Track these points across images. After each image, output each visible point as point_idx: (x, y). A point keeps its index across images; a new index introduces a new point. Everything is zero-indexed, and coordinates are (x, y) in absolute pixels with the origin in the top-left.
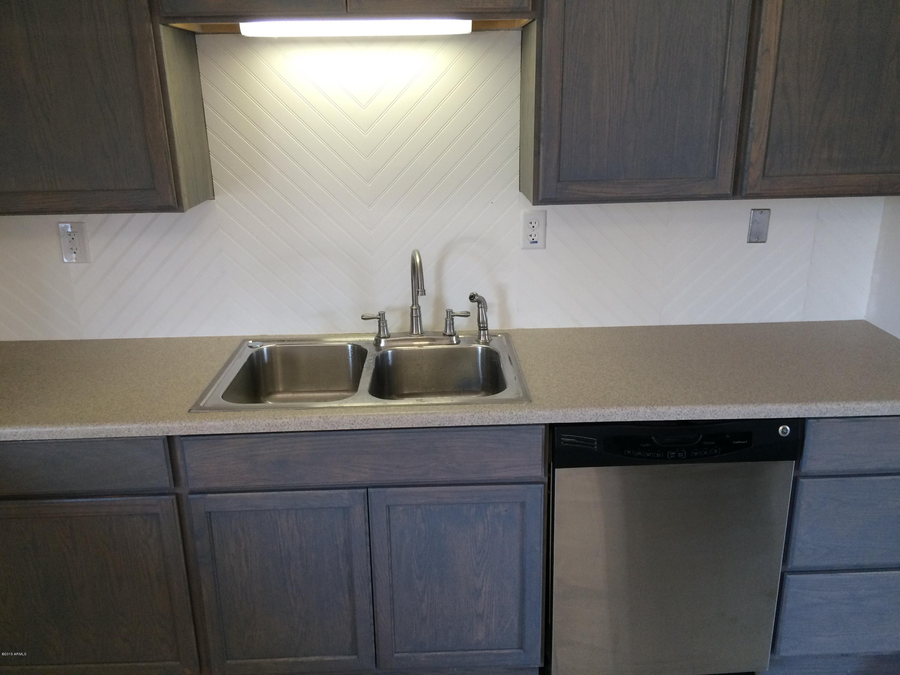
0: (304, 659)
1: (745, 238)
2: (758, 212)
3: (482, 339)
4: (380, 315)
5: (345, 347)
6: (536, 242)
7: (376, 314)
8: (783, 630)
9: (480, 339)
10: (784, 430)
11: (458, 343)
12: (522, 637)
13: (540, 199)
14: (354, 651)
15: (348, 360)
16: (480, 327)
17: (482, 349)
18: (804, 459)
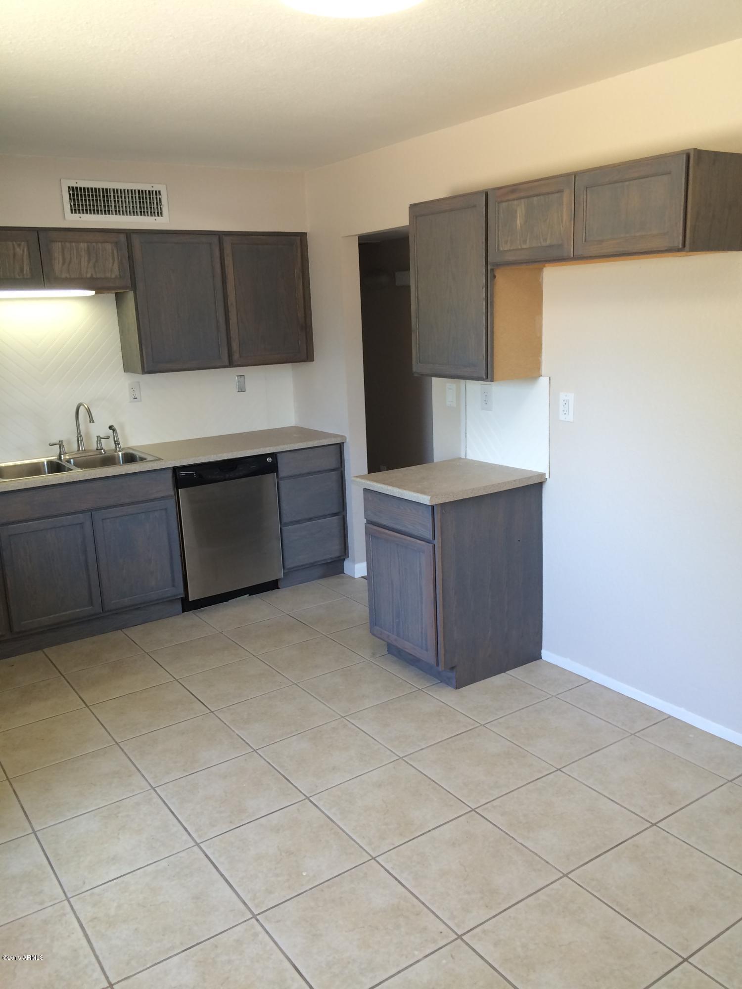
0: (64, 613)
1: (236, 391)
2: (239, 377)
3: (118, 449)
4: (60, 442)
5: (43, 463)
6: (136, 398)
7: (58, 442)
8: (286, 555)
9: (116, 449)
10: (269, 460)
11: (105, 453)
12: (173, 580)
13: (146, 370)
14: (92, 604)
15: (45, 470)
16: (115, 444)
17: (122, 454)
18: (279, 471)
